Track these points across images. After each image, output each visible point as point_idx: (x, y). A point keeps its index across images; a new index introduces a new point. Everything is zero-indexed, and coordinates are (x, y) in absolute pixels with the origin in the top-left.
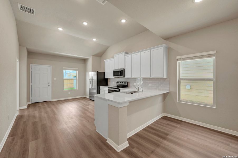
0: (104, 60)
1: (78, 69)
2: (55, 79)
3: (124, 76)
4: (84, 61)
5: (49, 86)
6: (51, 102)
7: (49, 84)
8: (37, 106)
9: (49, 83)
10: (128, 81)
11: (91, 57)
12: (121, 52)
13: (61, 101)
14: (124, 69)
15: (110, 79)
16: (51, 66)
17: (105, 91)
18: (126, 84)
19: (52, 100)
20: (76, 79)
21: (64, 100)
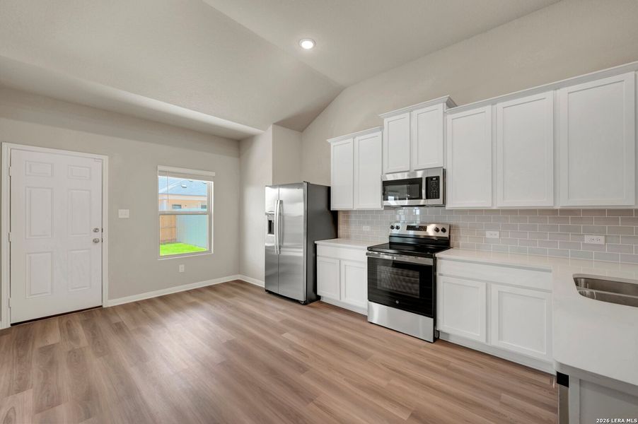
0: (329, 141)
1: (213, 174)
2: (124, 213)
3: (444, 202)
4: (239, 144)
5: (96, 241)
6: (107, 308)
7: (98, 236)
8: (39, 344)
9: (96, 230)
10: (453, 222)
11: (270, 128)
12: (425, 98)
13: (149, 301)
14: (444, 172)
15: (347, 212)
16: (106, 158)
17: (343, 263)
18: (446, 235)
19: (108, 304)
20: (208, 213)
21: (163, 299)
